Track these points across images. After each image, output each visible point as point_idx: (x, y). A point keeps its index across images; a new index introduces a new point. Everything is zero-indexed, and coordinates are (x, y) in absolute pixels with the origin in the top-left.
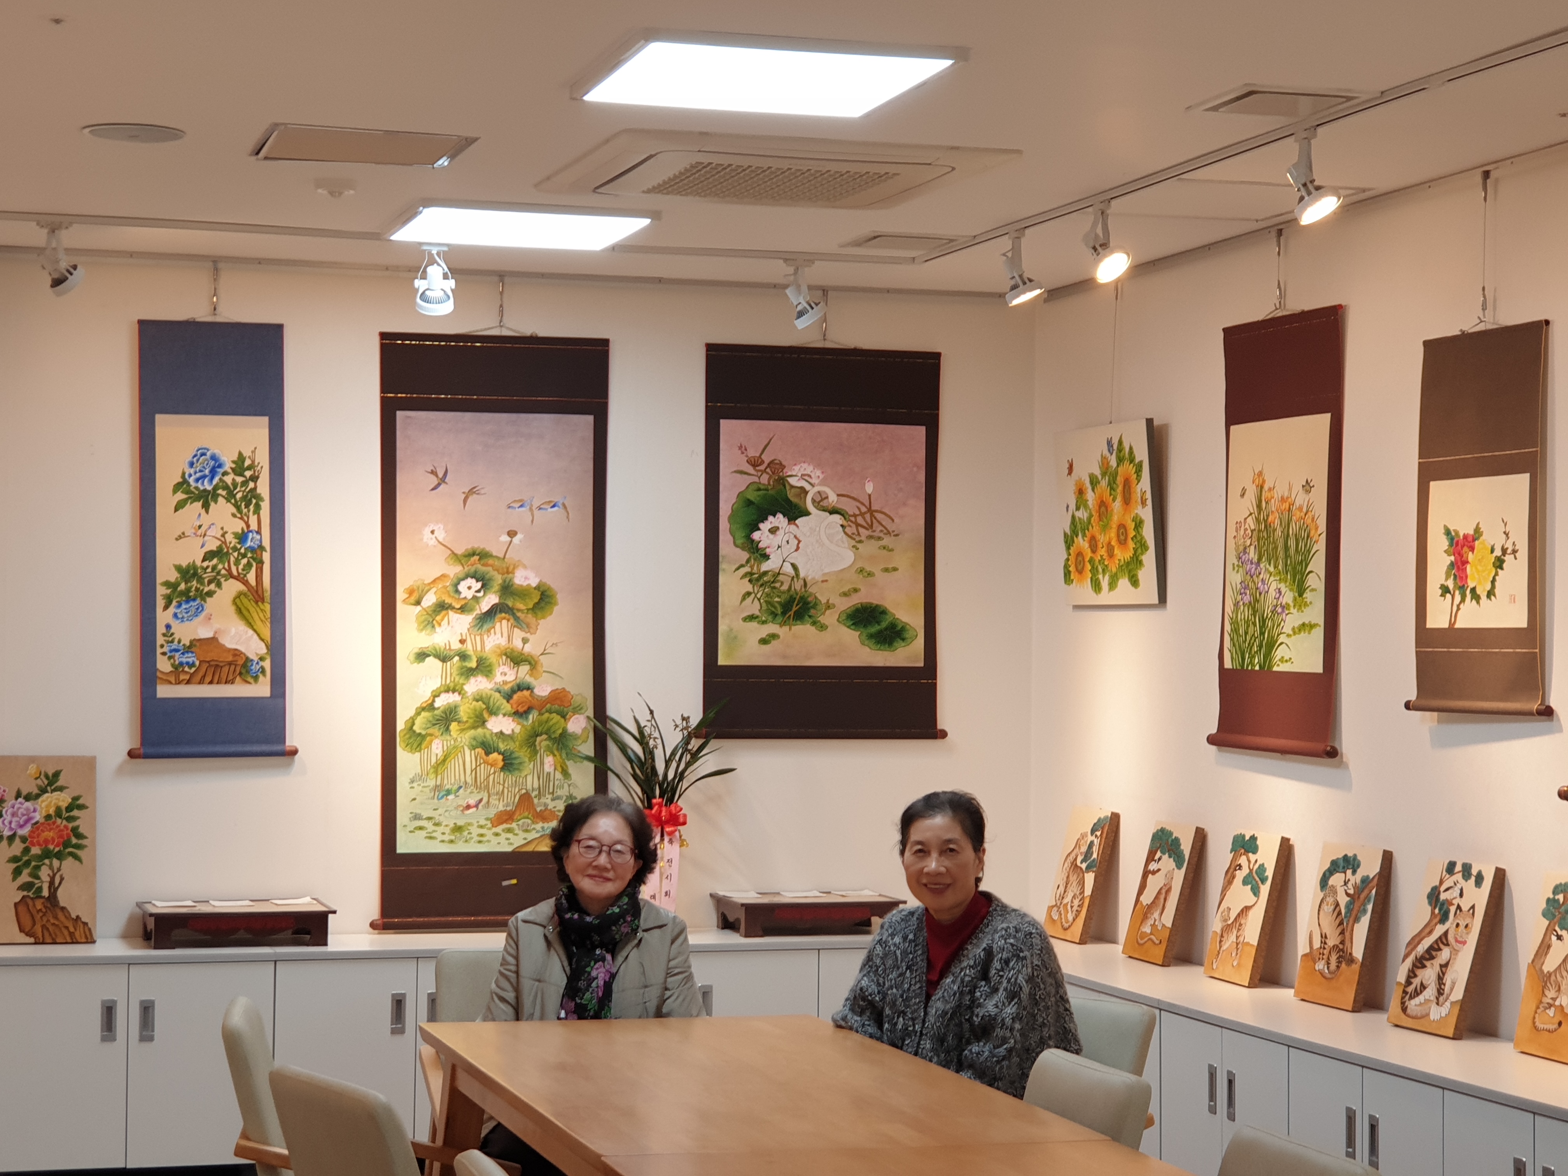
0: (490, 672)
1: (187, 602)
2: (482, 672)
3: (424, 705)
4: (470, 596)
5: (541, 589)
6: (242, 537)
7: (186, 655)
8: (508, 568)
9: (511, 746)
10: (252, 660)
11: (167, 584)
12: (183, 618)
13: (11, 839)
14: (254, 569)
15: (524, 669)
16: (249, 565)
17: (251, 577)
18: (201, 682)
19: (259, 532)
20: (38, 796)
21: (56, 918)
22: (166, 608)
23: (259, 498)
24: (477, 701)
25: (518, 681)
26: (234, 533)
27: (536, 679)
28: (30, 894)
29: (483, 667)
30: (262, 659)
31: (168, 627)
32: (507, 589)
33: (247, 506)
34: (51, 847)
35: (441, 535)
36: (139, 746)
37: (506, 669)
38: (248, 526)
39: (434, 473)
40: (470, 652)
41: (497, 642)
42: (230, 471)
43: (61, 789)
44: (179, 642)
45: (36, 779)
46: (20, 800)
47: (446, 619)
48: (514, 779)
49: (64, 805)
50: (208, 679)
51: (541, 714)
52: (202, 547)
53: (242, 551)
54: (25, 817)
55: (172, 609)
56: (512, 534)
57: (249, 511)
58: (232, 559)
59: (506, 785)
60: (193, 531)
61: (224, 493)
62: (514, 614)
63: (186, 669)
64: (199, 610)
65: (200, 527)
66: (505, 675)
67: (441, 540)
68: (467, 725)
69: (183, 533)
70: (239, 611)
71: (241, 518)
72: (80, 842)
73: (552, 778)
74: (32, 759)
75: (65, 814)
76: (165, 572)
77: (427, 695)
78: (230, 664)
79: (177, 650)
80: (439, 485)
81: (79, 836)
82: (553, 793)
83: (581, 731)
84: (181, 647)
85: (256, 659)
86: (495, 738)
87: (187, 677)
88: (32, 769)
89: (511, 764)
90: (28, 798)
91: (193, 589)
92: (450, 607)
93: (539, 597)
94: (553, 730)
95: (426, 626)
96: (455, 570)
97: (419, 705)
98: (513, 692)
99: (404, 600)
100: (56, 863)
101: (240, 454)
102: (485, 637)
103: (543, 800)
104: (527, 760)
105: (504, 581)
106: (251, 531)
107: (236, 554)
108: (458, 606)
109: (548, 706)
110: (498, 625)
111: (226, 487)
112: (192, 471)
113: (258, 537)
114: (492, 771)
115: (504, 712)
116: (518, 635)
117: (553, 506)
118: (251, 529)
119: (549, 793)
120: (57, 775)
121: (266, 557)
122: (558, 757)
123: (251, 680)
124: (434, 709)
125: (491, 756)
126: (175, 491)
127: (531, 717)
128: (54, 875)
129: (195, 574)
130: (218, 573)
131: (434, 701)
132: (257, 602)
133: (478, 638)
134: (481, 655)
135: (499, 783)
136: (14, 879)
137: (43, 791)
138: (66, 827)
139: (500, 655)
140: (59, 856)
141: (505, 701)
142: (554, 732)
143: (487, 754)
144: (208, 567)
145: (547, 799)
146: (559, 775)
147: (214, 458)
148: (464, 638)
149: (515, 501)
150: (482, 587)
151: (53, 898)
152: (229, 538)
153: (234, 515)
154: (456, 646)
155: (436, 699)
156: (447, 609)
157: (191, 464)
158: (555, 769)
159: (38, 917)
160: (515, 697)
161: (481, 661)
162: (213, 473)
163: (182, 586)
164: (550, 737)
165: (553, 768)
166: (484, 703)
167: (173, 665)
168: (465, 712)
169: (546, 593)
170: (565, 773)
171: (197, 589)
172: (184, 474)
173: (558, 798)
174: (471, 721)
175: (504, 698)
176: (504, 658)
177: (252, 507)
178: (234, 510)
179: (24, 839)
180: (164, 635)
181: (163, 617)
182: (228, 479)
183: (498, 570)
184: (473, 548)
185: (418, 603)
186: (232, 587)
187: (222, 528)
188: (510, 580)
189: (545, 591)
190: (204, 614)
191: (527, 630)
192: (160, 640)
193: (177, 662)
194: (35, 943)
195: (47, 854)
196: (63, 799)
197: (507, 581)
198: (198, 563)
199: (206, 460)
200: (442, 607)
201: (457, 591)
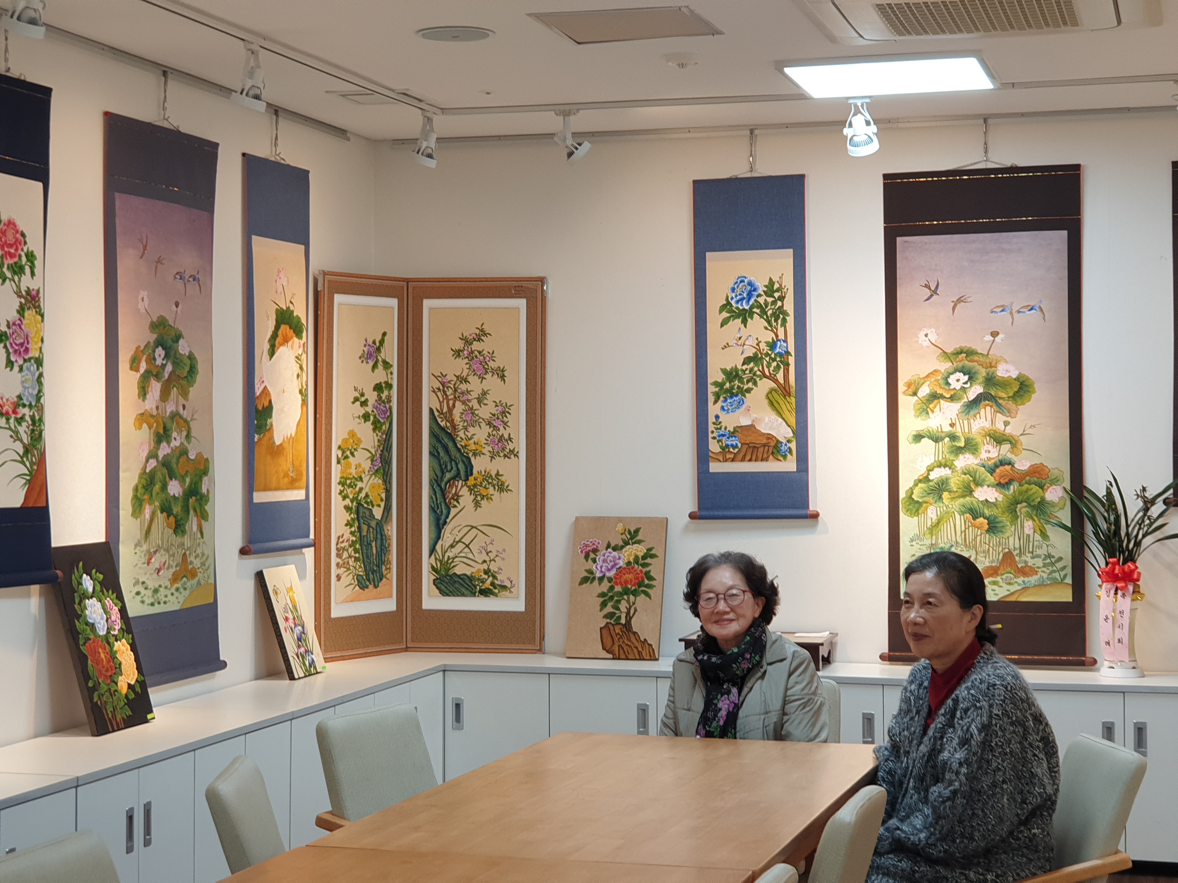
0: (976, 450)
1: (731, 397)
2: (969, 449)
3: (921, 478)
4: (958, 388)
5: (1021, 380)
6: (772, 345)
7: (731, 439)
8: (991, 363)
9: (995, 512)
10: (781, 443)
11: (716, 384)
12: (728, 409)
13: (601, 579)
14: (782, 370)
15: (1006, 447)
16: (778, 367)
17: (780, 376)
18: (743, 460)
19: (785, 341)
20: (622, 547)
21: (630, 640)
22: (716, 402)
23: (785, 314)
24: (965, 474)
25: (1000, 457)
26: (766, 342)
27: (1016, 455)
28: (612, 621)
29: (970, 446)
30: (789, 441)
31: (717, 417)
32: (990, 381)
33: (776, 321)
34: (629, 586)
35: (933, 337)
36: (696, 510)
37: (990, 447)
38: (777, 336)
39: (927, 286)
40: (959, 434)
41: (982, 425)
42: (762, 293)
43: (639, 542)
44: (726, 428)
45: (622, 534)
46: (609, 550)
47: (938, 406)
48: (998, 539)
49: (640, 554)
50: (748, 457)
51: (1021, 485)
52: (742, 353)
53: (773, 356)
54: (613, 563)
55: (720, 404)
56: (995, 334)
57: (777, 325)
58: (765, 362)
59: (991, 545)
60: (735, 342)
61: (758, 311)
62: (996, 402)
63: (731, 450)
64: (741, 403)
65: (740, 338)
66: (989, 452)
67: (933, 342)
68: (957, 494)
69: (728, 344)
70: (771, 404)
71: (772, 331)
72: (651, 583)
73: (1031, 539)
74: (620, 519)
75: (641, 561)
76: (715, 375)
77: (923, 470)
78: (764, 445)
79: (723, 435)
80: (932, 296)
81: (651, 578)
82: (1032, 553)
83: (1057, 500)
84: (727, 432)
85: (784, 441)
86: (981, 505)
87: (732, 456)
88: (620, 527)
89: (995, 527)
90: (614, 549)
91: (736, 387)
92: (942, 397)
93: (1018, 387)
94: (1032, 498)
95: (921, 413)
96: (945, 366)
97: (916, 478)
98: (996, 466)
99: (904, 392)
100: (632, 598)
101: (771, 279)
102: (972, 421)
103: (1024, 558)
104: (1008, 524)
105: (988, 374)
106: (779, 340)
107: (767, 359)
108: (948, 396)
109: (1028, 478)
110: (983, 410)
111: (760, 306)
112: (733, 295)
113: (785, 345)
114: (979, 533)
115: (988, 483)
116: (1000, 419)
117: (1031, 309)
118: (779, 338)
119: (1029, 552)
120: (637, 531)
121: (792, 360)
122: (1037, 522)
123: (781, 459)
124: (929, 481)
125: (978, 520)
126: (720, 312)
127: (1012, 487)
128: (630, 607)
129: (737, 375)
130: (755, 374)
131: (929, 474)
132: (785, 397)
133: (966, 422)
134: (968, 435)
135: (985, 543)
136: (601, 610)
137: (626, 543)
138: (641, 572)
139: (985, 436)
140: (635, 593)
141: (989, 475)
142: (1033, 500)
143: (975, 518)
144: (746, 369)
145: (1027, 557)
146: (1038, 537)
147: (750, 284)
148: (954, 422)
149: (998, 307)
150: (970, 379)
151: (628, 626)
152: (763, 346)
153: (766, 328)
154: (947, 428)
155: (930, 473)
156: (939, 398)
157: (733, 290)
158: (1034, 532)
159: (616, 639)
160: (998, 471)
161: (968, 441)
162: (750, 295)
163: (728, 385)
164: (1029, 504)
165: (1032, 530)
166: (971, 476)
167: (721, 447)
168: (954, 483)
169: (1025, 383)
170: (1044, 535)
171: (739, 387)
172: (727, 297)
173: (1038, 556)
174: (960, 491)
175: (988, 471)
176: (988, 438)
177: (779, 321)
178: (766, 324)
179: (610, 580)
180: (714, 423)
181: (713, 409)
182: (761, 300)
183: (982, 365)
184: (960, 347)
185: (915, 394)
186: (765, 385)
187: (757, 339)
188: (993, 373)
189: (1024, 381)
190: (744, 406)
191: (1008, 414)
192: (711, 427)
193: (724, 445)
194: (614, 659)
195: (626, 592)
196: (640, 550)
197: (990, 374)
198: (739, 367)
199: (745, 285)
200: (934, 397)
201: (948, 384)
